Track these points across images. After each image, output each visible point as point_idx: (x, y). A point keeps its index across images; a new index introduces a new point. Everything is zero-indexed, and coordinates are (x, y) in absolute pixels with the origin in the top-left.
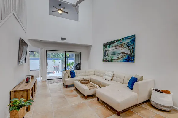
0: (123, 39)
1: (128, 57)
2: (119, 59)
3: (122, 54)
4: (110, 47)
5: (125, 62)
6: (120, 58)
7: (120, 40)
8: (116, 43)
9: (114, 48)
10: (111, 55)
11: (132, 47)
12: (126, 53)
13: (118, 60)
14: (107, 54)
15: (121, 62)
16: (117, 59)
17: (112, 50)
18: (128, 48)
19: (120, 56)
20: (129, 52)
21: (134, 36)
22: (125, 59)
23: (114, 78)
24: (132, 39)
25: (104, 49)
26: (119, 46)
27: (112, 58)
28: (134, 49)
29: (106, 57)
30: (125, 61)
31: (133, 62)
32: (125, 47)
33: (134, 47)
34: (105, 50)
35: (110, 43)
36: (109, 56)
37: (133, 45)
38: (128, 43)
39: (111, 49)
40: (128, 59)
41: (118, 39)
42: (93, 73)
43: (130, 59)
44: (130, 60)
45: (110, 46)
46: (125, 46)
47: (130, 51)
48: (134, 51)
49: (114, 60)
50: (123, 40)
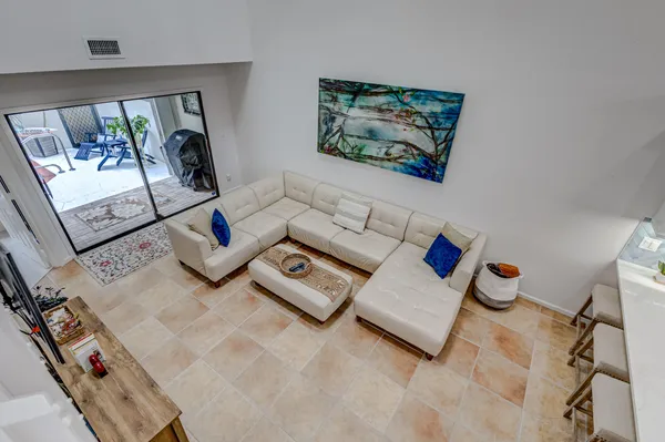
0: (417, 93)
1: (426, 162)
2: (389, 160)
3: (403, 147)
4: (357, 103)
5: (411, 174)
6: (397, 158)
7: (404, 92)
8: (381, 100)
9: (376, 115)
10: (359, 137)
11: (444, 134)
12: (418, 149)
13: (386, 164)
14: (341, 129)
15: (395, 169)
16: (382, 159)
17: (363, 121)
18: (429, 132)
19: (396, 150)
20: (430, 148)
21: (460, 97)
22: (413, 167)
24: (452, 105)
25: (326, 105)
26: (397, 116)
27: (360, 150)
28: (449, 141)
29: (333, 140)
30: (414, 172)
31: (440, 181)
32: (418, 127)
33: (452, 139)
34: (328, 109)
35: (357, 90)
36: (349, 139)
37: (451, 129)
38: (434, 115)
39: (357, 117)
40: (423, 168)
41: (395, 83)
43: (430, 168)
44: (428, 171)
45: (353, 100)
46: (420, 122)
47: (437, 146)
48: (448, 149)
49: (371, 157)
50: (417, 98)
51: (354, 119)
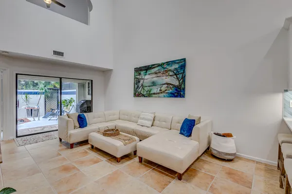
0: (168, 63)
1: (176, 90)
2: (161, 93)
3: (166, 86)
4: (148, 73)
5: (171, 97)
6: (164, 92)
7: (164, 64)
8: (156, 69)
9: (154, 76)
10: (149, 86)
11: (181, 76)
12: (172, 85)
13: (162, 95)
14: (142, 85)
15: (164, 97)
16: (159, 93)
18: (175, 76)
19: (164, 88)
20: (176, 83)
21: (184, 60)
22: (171, 93)
23: (155, 122)
24: (181, 64)
25: (137, 77)
26: (162, 74)
27: (150, 92)
28: (184, 78)
29: (139, 90)
30: (172, 95)
31: (183, 97)
32: (171, 76)
33: (185, 76)
34: (137, 78)
35: (147, 68)
36: (145, 88)
37: (183, 73)
38: (176, 69)
39: (148, 78)
40: (175, 93)
41: (160, 62)
42: (117, 116)
43: (178, 92)
44: (178, 93)
45: (146, 72)
46: (171, 73)
47: (179, 81)
48: (184, 81)
49: (154, 94)
50: (168, 65)
51: (147, 79)
